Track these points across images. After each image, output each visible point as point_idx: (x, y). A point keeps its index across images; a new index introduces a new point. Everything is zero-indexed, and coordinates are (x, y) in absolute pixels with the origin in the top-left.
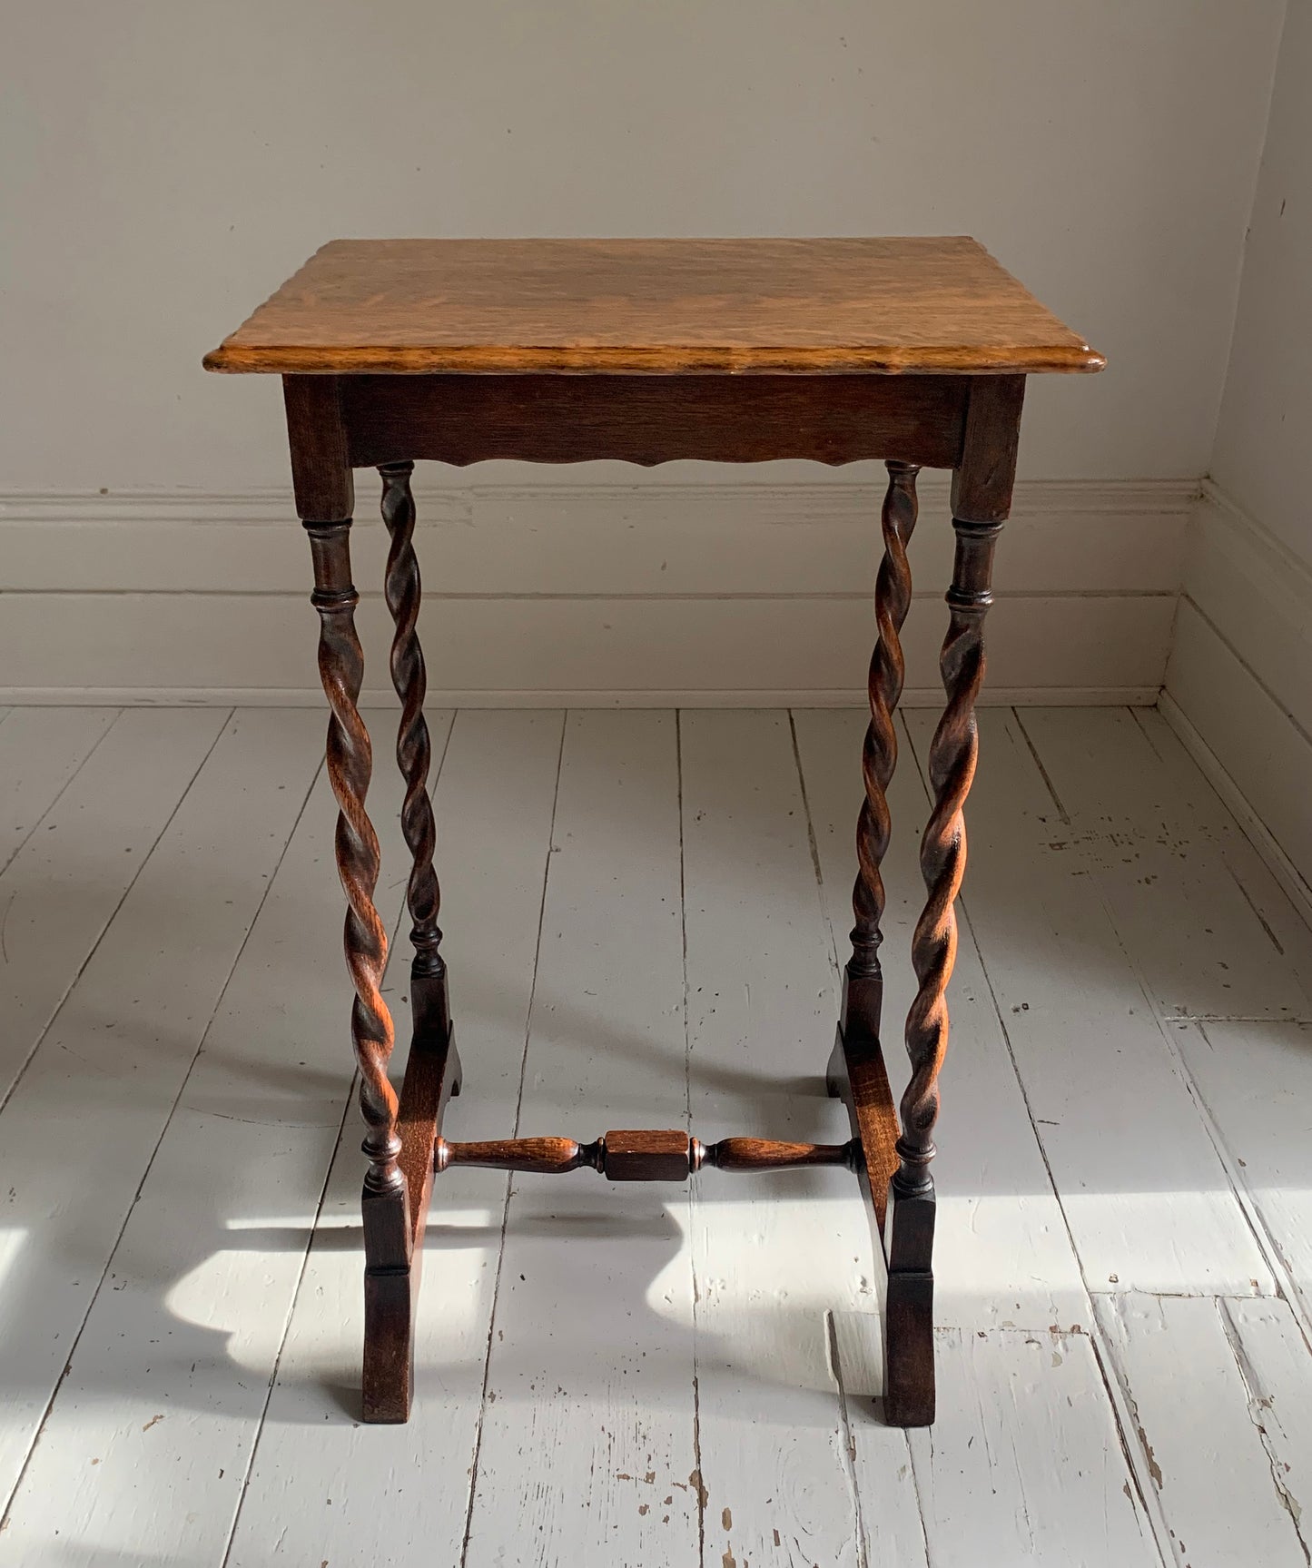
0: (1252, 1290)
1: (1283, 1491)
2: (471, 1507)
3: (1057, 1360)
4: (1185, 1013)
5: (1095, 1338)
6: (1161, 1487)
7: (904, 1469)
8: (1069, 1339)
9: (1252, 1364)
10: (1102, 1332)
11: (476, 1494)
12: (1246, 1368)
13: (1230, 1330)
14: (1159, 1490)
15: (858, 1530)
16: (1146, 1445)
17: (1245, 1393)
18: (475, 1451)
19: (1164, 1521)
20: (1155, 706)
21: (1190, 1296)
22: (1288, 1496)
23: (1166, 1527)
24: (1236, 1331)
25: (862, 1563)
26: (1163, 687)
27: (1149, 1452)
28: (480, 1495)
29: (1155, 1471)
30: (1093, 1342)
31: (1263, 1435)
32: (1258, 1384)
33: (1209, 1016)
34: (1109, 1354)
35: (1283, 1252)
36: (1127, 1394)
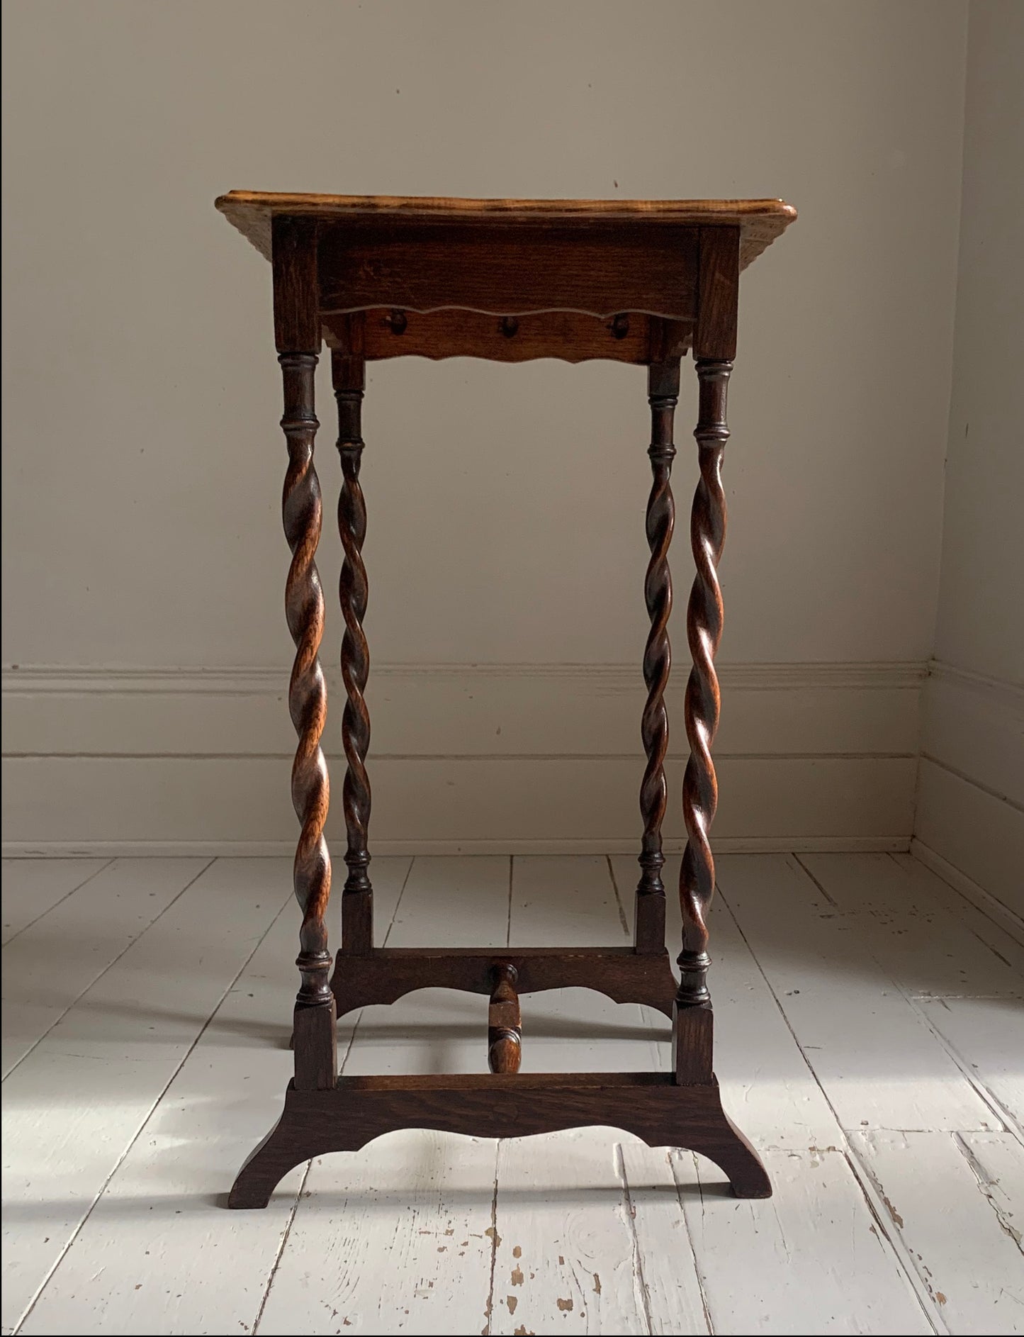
0: (983, 1128)
1: (1006, 1226)
2: (281, 1252)
3: (815, 1164)
4: (930, 995)
5: (848, 1154)
6: (902, 1227)
7: (678, 1222)
8: (825, 1155)
9: (981, 1164)
10: (854, 1150)
11: (287, 1245)
12: (977, 1167)
13: (963, 1148)
14: (900, 1229)
15: (635, 1255)
16: (890, 1206)
17: (975, 1178)
18: (289, 1223)
19: (904, 1245)
20: (909, 852)
21: (929, 1131)
22: (1012, 1230)
23: (906, 1248)
24: (968, 1148)
25: (638, 1273)
26: (914, 836)
27: (892, 1210)
28: (291, 1245)
29: (897, 1219)
30: (846, 1156)
31: (990, 1200)
32: (986, 1175)
33: (949, 995)
34: (860, 1161)
35: (1009, 1109)
36: (874, 1181)
